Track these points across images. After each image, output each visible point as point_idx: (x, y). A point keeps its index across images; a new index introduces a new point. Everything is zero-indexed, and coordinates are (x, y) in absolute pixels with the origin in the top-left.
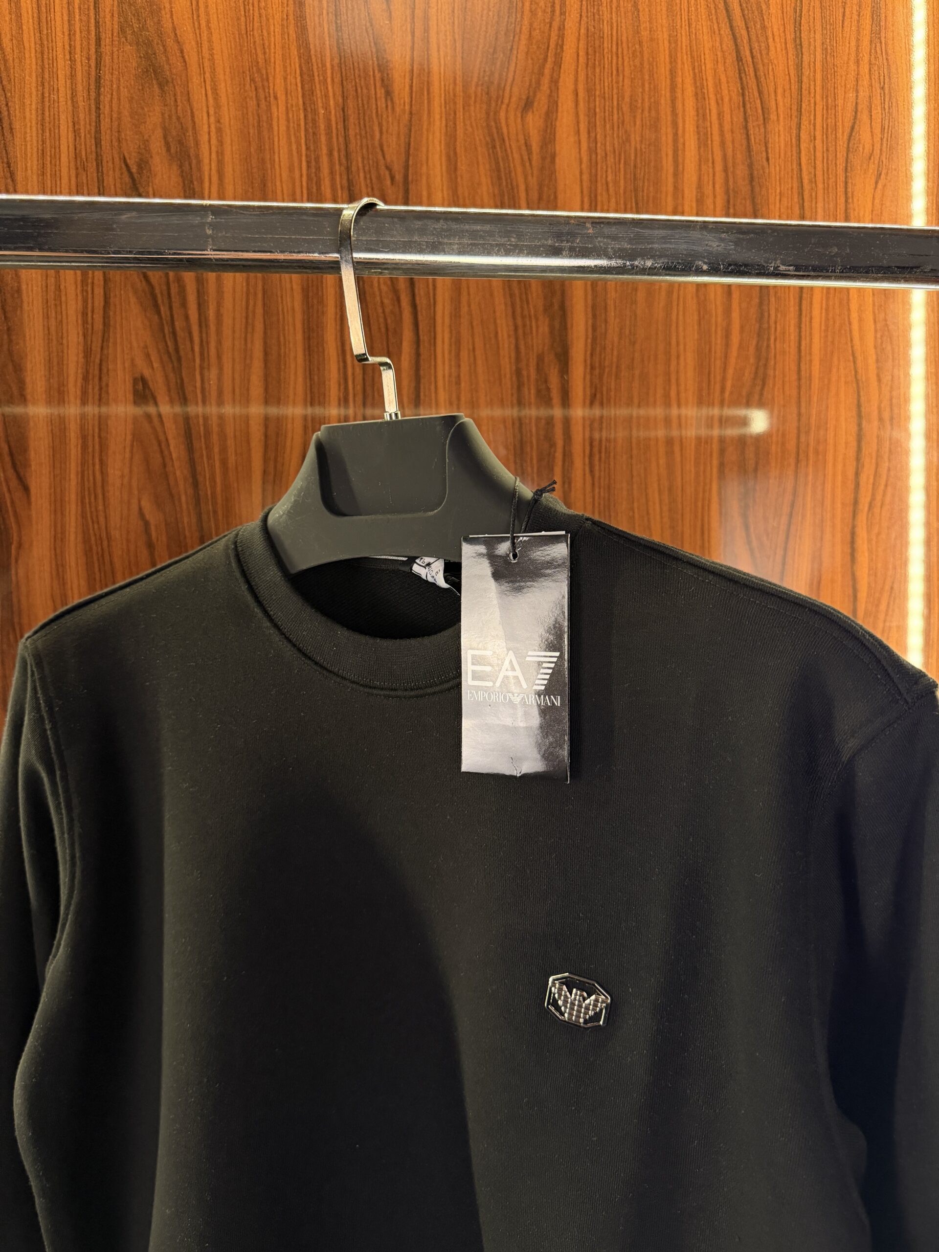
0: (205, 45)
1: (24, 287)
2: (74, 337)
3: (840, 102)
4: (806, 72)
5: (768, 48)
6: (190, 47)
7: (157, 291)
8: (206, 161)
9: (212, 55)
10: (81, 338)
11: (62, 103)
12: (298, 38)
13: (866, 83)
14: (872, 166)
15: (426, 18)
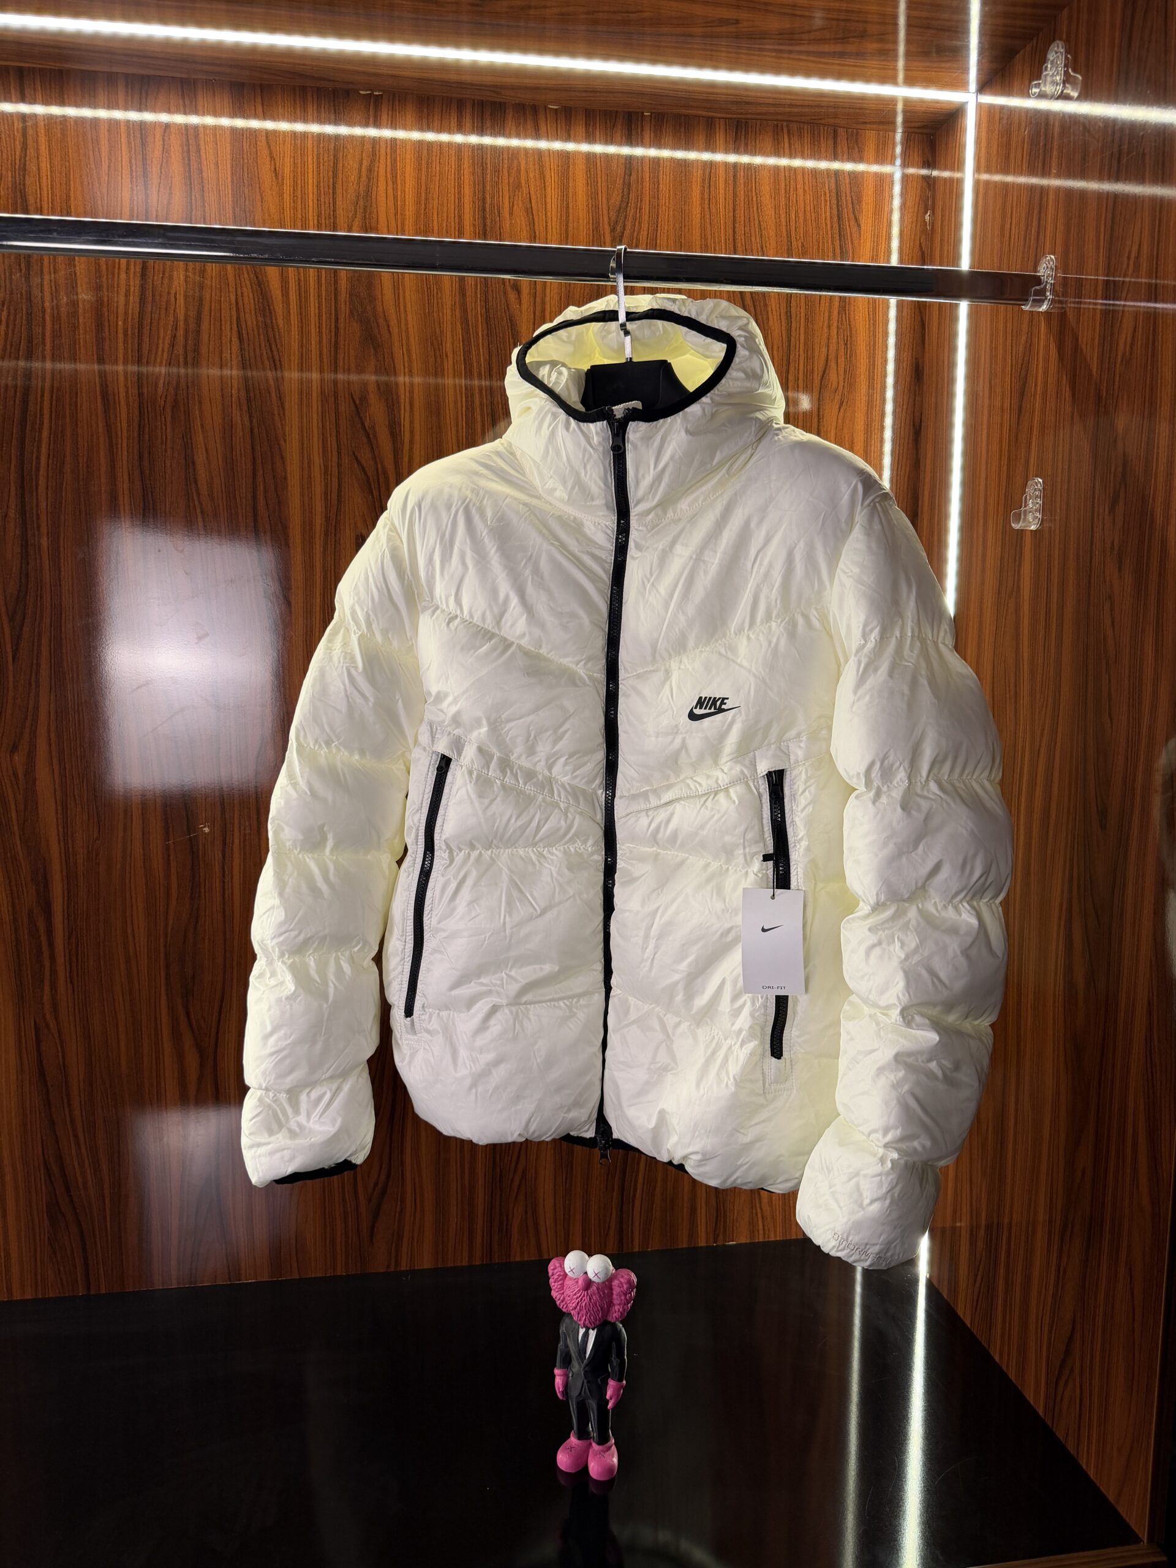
0: (403, 322)
1: (289, 476)
2: (319, 506)
3: (816, 354)
4: (793, 334)
5: (768, 319)
6: (393, 323)
7: (371, 480)
8: (402, 397)
9: (407, 329)
10: (324, 510)
11: (314, 360)
12: (461, 317)
13: (834, 340)
14: (837, 397)
15: (543, 303)
